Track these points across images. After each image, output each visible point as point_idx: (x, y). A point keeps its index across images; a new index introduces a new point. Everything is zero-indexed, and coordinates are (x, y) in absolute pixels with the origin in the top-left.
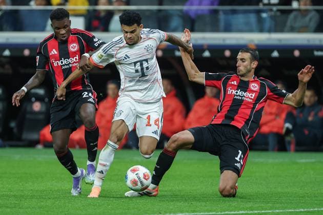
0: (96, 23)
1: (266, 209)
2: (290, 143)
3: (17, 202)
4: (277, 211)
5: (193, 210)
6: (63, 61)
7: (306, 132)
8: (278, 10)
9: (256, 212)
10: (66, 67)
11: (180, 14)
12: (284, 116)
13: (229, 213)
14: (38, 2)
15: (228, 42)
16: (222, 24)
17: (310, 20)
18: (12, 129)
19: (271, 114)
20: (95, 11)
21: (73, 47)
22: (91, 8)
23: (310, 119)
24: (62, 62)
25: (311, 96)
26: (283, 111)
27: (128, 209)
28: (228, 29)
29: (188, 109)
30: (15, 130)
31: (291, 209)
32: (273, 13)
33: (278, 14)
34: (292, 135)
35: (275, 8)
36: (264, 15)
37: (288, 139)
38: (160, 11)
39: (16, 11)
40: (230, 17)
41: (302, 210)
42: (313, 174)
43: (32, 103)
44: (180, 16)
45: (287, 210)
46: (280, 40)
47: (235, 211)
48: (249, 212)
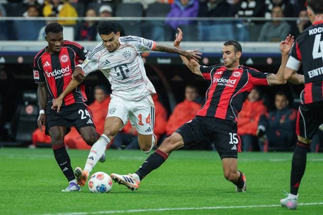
0: (84, 33)
1: (241, 205)
2: (263, 143)
3: (11, 198)
4: (251, 206)
5: (173, 205)
6: (55, 72)
7: (278, 134)
8: (252, 21)
9: (232, 207)
10: (58, 77)
11: (162, 24)
12: (257, 119)
13: (207, 208)
14: (31, 14)
15: (207, 51)
16: (201, 34)
17: (282, 30)
18: (6, 130)
19: (246, 117)
20: (83, 21)
21: (64, 58)
22: (80, 19)
23: (282, 121)
24: (55, 74)
25: (282, 101)
26: (256, 115)
27: (114, 205)
28: (206, 39)
29: (169, 112)
30: (10, 132)
31: (264, 204)
32: (247, 24)
33: (252, 24)
34: (265, 136)
35: (249, 20)
36: (240, 26)
37: (261, 140)
38: (143, 21)
39: (11, 22)
40: (209, 27)
41: (275, 206)
42: (284, 172)
43: (26, 106)
44: (162, 27)
45: (261, 206)
46: (254, 49)
47: (212, 207)
48: (225, 207)
